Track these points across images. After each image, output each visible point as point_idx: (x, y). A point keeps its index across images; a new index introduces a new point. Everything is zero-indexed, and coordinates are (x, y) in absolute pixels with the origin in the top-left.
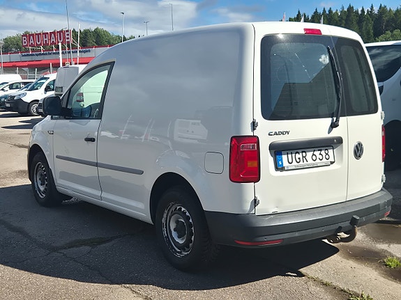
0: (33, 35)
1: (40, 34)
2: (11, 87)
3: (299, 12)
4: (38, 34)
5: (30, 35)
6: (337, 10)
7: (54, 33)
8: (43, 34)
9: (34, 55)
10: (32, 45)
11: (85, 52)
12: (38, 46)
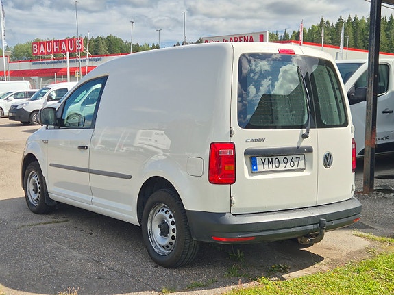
0: (43, 43)
1: (51, 42)
2: (16, 96)
3: (322, 20)
4: (49, 42)
5: (40, 43)
6: (363, 17)
7: (65, 41)
8: (54, 41)
9: (43, 63)
10: (42, 53)
11: (96, 60)
12: (48, 54)
